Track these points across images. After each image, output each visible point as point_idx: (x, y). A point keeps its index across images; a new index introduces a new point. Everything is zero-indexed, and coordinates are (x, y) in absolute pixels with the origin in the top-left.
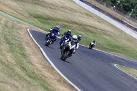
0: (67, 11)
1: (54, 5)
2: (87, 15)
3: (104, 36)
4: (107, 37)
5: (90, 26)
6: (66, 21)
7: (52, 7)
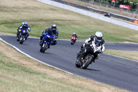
0: (31, 11)
1: (16, 8)
2: (51, 9)
3: (73, 26)
4: (77, 27)
5: (57, 20)
6: (33, 21)
7: (15, 10)
